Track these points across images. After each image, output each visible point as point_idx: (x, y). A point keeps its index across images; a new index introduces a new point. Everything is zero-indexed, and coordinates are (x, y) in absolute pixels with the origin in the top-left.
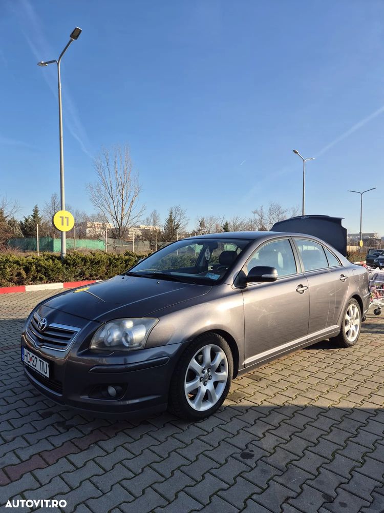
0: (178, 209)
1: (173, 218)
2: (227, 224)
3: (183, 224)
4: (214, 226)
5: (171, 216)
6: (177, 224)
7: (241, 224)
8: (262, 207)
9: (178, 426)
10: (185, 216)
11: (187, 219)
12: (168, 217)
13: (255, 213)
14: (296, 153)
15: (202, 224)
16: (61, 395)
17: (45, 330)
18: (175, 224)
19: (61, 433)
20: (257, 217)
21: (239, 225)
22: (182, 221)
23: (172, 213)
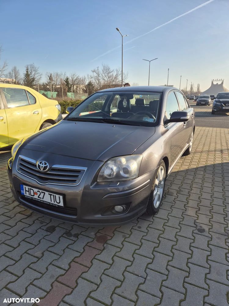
0: (32, 67)
1: (29, 73)
2: (67, 79)
3: (38, 78)
4: (59, 80)
5: (27, 72)
6: (33, 78)
7: (76, 79)
8: (98, 67)
9: (146, 219)
10: (38, 72)
11: (40, 74)
12: (25, 72)
13: (94, 71)
14: (118, 30)
15: (51, 78)
16: (76, 217)
17: (48, 171)
18: (32, 77)
19: (75, 241)
20: (95, 74)
21: (75, 80)
22: (36, 76)
23: (27, 69)
